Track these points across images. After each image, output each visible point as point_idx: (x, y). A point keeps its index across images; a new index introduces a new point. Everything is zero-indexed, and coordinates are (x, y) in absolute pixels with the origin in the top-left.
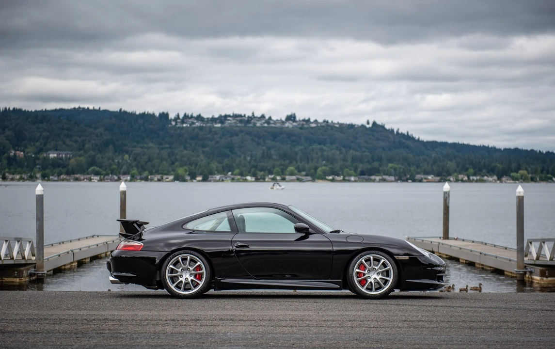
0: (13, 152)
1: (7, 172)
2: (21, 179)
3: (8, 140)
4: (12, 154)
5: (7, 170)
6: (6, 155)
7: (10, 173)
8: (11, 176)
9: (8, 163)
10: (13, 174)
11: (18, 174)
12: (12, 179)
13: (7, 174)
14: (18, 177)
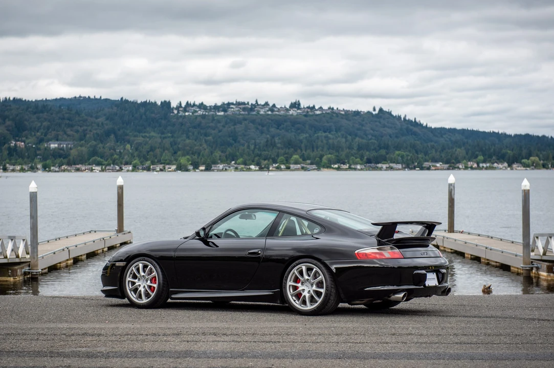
0: (14, 143)
1: (8, 163)
2: (22, 170)
3: (8, 130)
4: (13, 144)
5: (7, 161)
6: (6, 145)
7: (11, 164)
8: (11, 167)
9: (8, 154)
10: (14, 165)
11: (19, 165)
12: (13, 170)
13: (8, 165)
14: (18, 168)
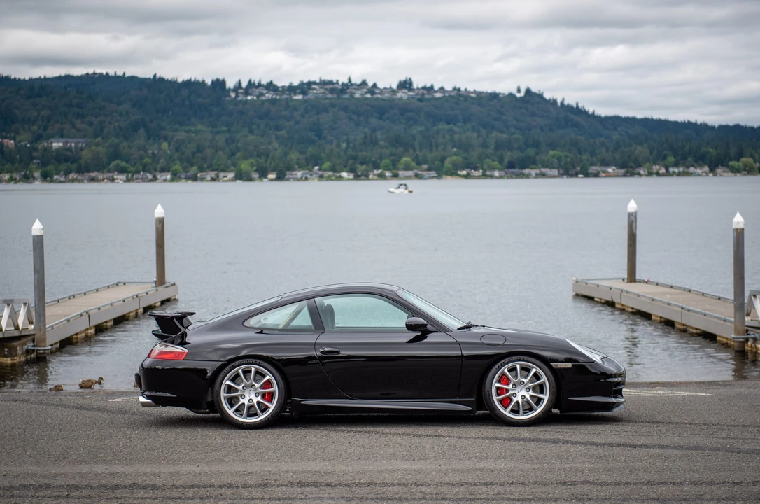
2: (11, 180)
11: (7, 172)
14: (7, 177)
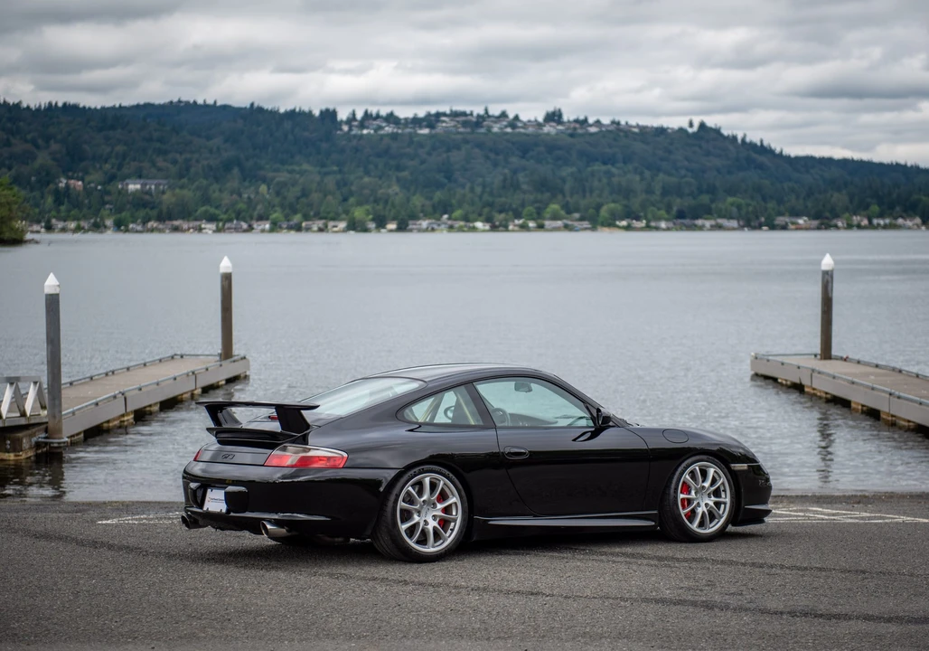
0: (65, 181)
1: (54, 217)
2: (78, 229)
3: (54, 159)
4: (62, 185)
5: (54, 213)
6: (52, 186)
7: (59, 219)
8: (60, 225)
9: (55, 201)
10: (65, 221)
11: (74, 220)
12: (64, 230)
13: (54, 221)
14: (73, 225)
